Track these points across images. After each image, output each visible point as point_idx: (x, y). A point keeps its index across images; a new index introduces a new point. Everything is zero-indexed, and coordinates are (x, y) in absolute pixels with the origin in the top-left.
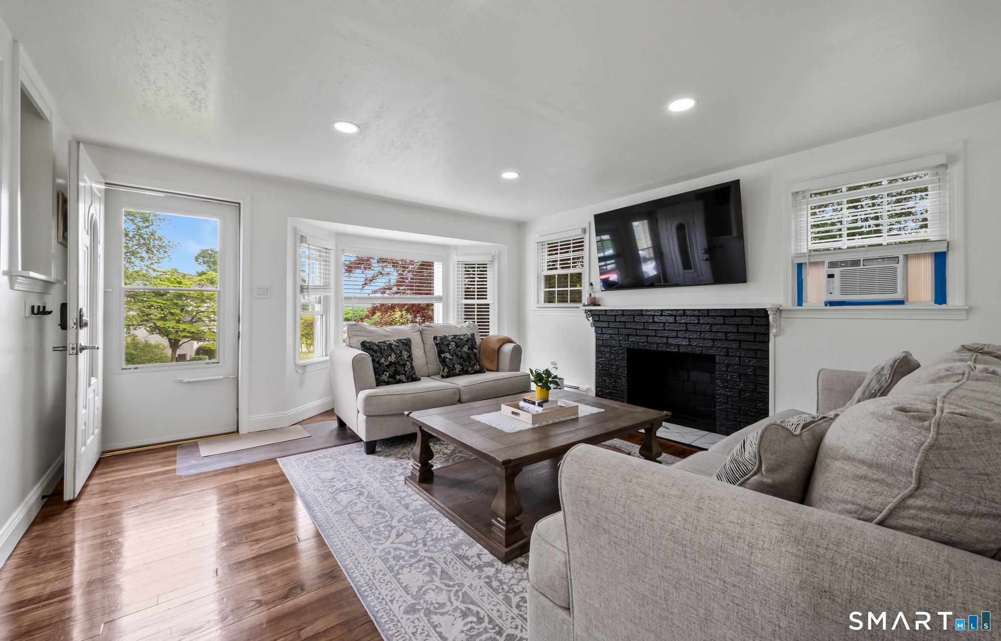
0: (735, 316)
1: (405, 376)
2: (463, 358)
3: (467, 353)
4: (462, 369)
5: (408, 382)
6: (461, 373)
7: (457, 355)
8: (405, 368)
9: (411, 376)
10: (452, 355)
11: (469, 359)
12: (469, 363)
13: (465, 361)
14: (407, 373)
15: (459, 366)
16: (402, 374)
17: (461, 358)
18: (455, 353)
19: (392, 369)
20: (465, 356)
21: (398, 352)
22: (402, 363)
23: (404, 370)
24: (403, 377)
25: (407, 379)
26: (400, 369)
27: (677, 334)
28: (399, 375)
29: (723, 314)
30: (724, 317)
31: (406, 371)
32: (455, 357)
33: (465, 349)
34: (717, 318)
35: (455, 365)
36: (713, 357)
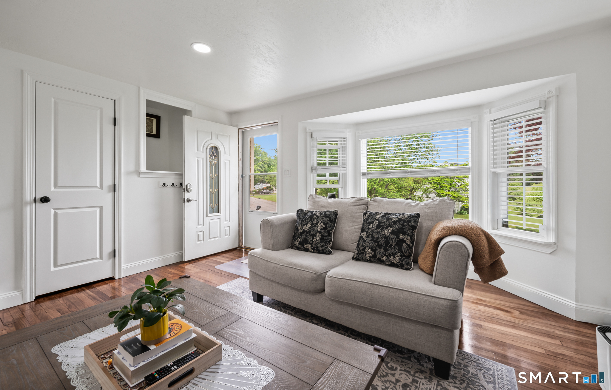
1: (312, 246)
2: (378, 242)
3: (386, 238)
4: (374, 256)
5: (314, 252)
6: (372, 259)
7: (373, 237)
8: (313, 238)
9: (317, 248)
10: (368, 237)
11: (387, 245)
12: (385, 250)
13: (380, 246)
14: (314, 244)
15: (370, 250)
16: (309, 244)
17: (376, 241)
18: (372, 235)
19: (303, 237)
20: (382, 241)
21: (315, 223)
22: (312, 233)
23: (312, 240)
24: (309, 247)
25: (313, 249)
26: (309, 238)
28: (307, 244)
31: (313, 242)
32: (369, 239)
33: (386, 232)
35: (366, 248)
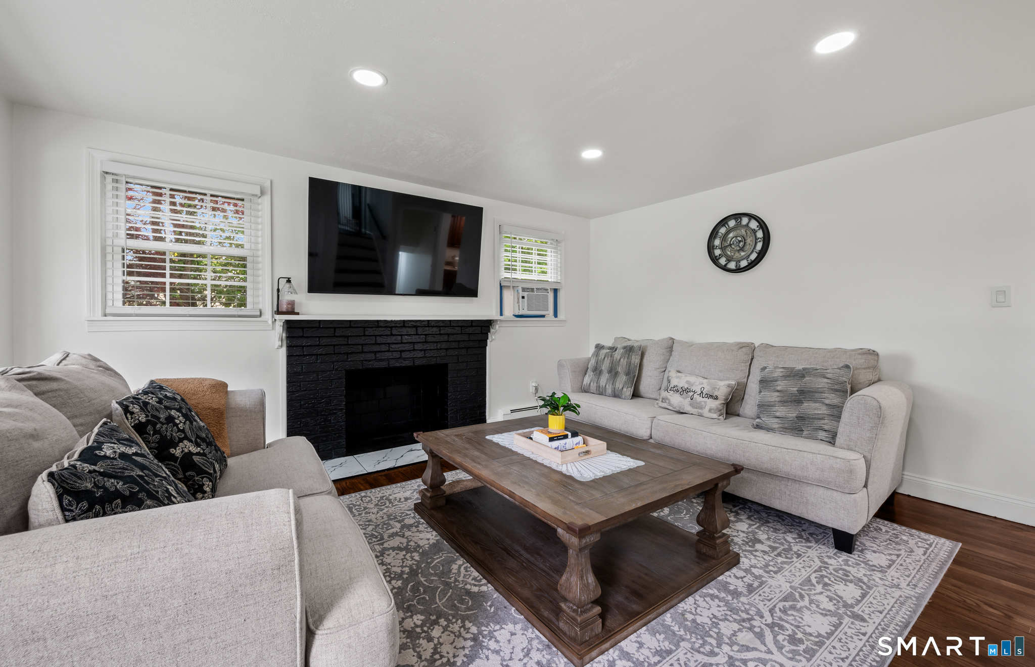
0: (472, 326)
27: (414, 347)
29: (463, 324)
30: (461, 327)
34: (457, 328)
36: (446, 365)
